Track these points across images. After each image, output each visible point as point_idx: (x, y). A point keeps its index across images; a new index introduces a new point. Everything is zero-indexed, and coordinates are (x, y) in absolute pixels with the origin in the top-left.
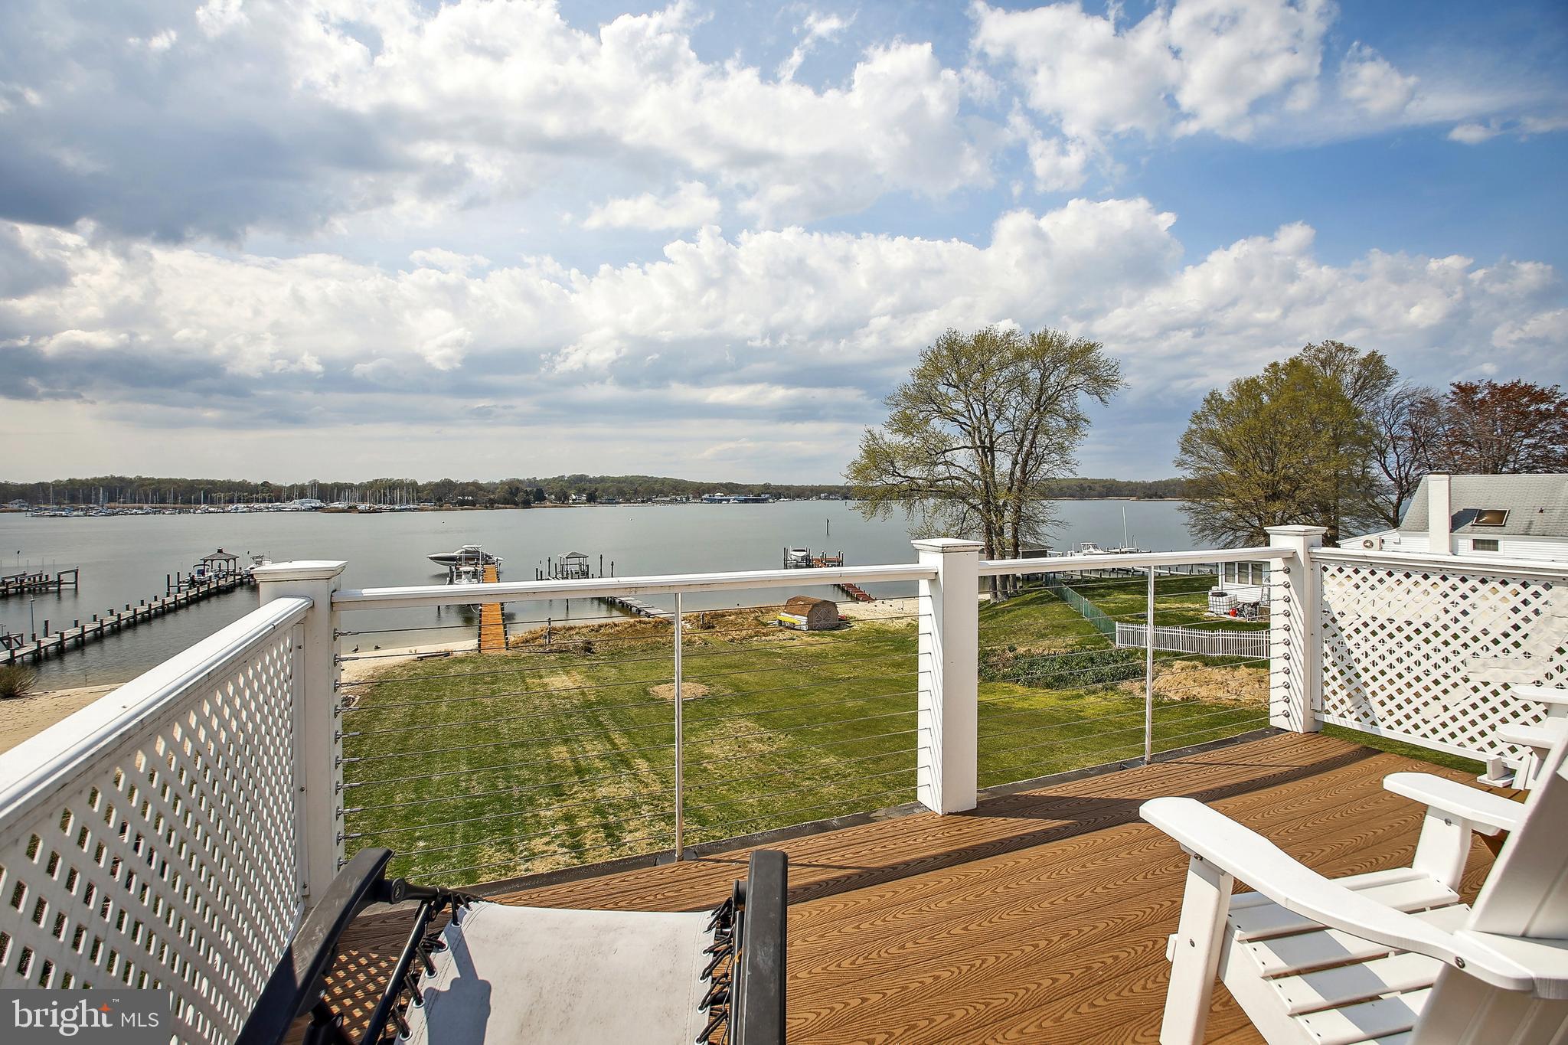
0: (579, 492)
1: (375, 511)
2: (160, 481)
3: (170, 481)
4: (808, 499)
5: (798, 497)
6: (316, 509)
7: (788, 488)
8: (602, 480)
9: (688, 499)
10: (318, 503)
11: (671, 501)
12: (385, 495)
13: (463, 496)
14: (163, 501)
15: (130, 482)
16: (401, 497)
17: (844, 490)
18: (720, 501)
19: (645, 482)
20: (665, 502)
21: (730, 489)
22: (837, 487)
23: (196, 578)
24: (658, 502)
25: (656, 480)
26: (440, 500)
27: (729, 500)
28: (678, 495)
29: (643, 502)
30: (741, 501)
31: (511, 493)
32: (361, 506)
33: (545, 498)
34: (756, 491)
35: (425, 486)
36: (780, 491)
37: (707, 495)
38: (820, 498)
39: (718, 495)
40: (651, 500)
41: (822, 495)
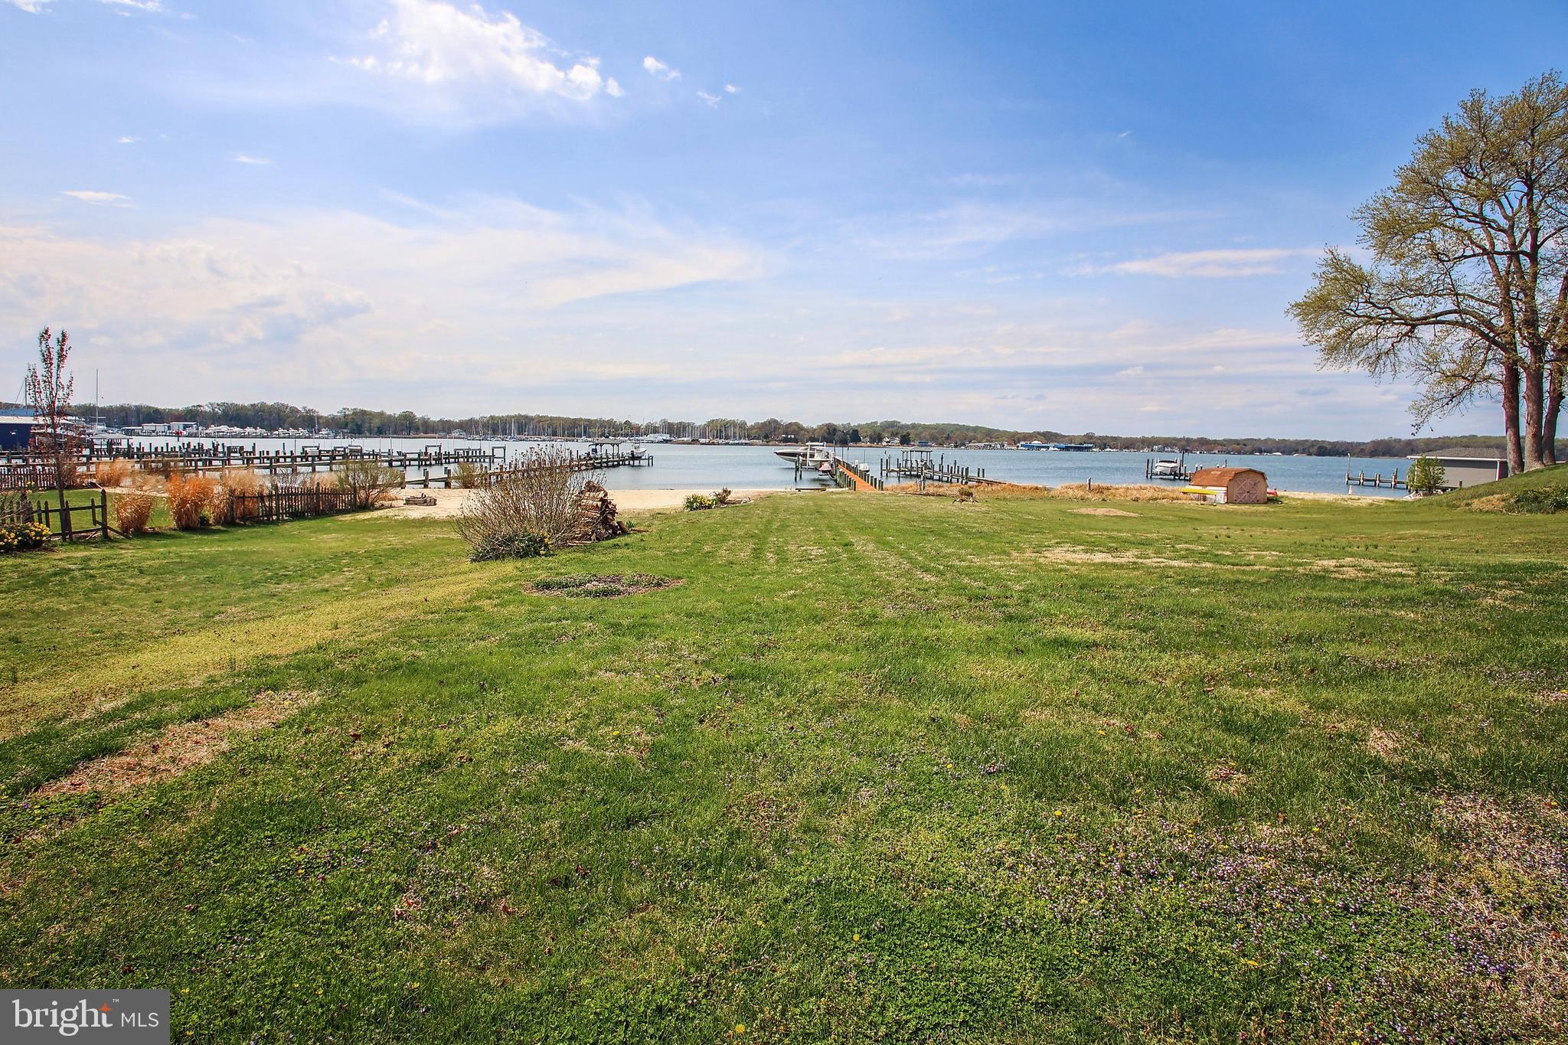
0: (894, 435)
1: (713, 444)
2: (552, 418)
3: (559, 418)
4: (1139, 450)
5: (1127, 448)
6: (666, 441)
7: (1115, 439)
8: (914, 426)
9: (1003, 445)
10: (667, 437)
11: (984, 447)
12: (721, 431)
13: (787, 434)
14: (555, 434)
15: (532, 419)
16: (735, 433)
17: (1183, 443)
18: (1039, 448)
19: (957, 429)
20: (979, 447)
21: (1049, 437)
22: (1175, 439)
23: (591, 455)
24: (972, 447)
25: (968, 428)
26: (766, 437)
27: (1048, 447)
28: (992, 441)
29: (956, 447)
30: (1062, 449)
31: (829, 433)
32: (702, 440)
33: (860, 440)
34: (1078, 441)
35: (752, 428)
36: (1105, 441)
37: (1023, 443)
38: (1152, 450)
39: (1035, 443)
40: (964, 445)
41: (1155, 447)
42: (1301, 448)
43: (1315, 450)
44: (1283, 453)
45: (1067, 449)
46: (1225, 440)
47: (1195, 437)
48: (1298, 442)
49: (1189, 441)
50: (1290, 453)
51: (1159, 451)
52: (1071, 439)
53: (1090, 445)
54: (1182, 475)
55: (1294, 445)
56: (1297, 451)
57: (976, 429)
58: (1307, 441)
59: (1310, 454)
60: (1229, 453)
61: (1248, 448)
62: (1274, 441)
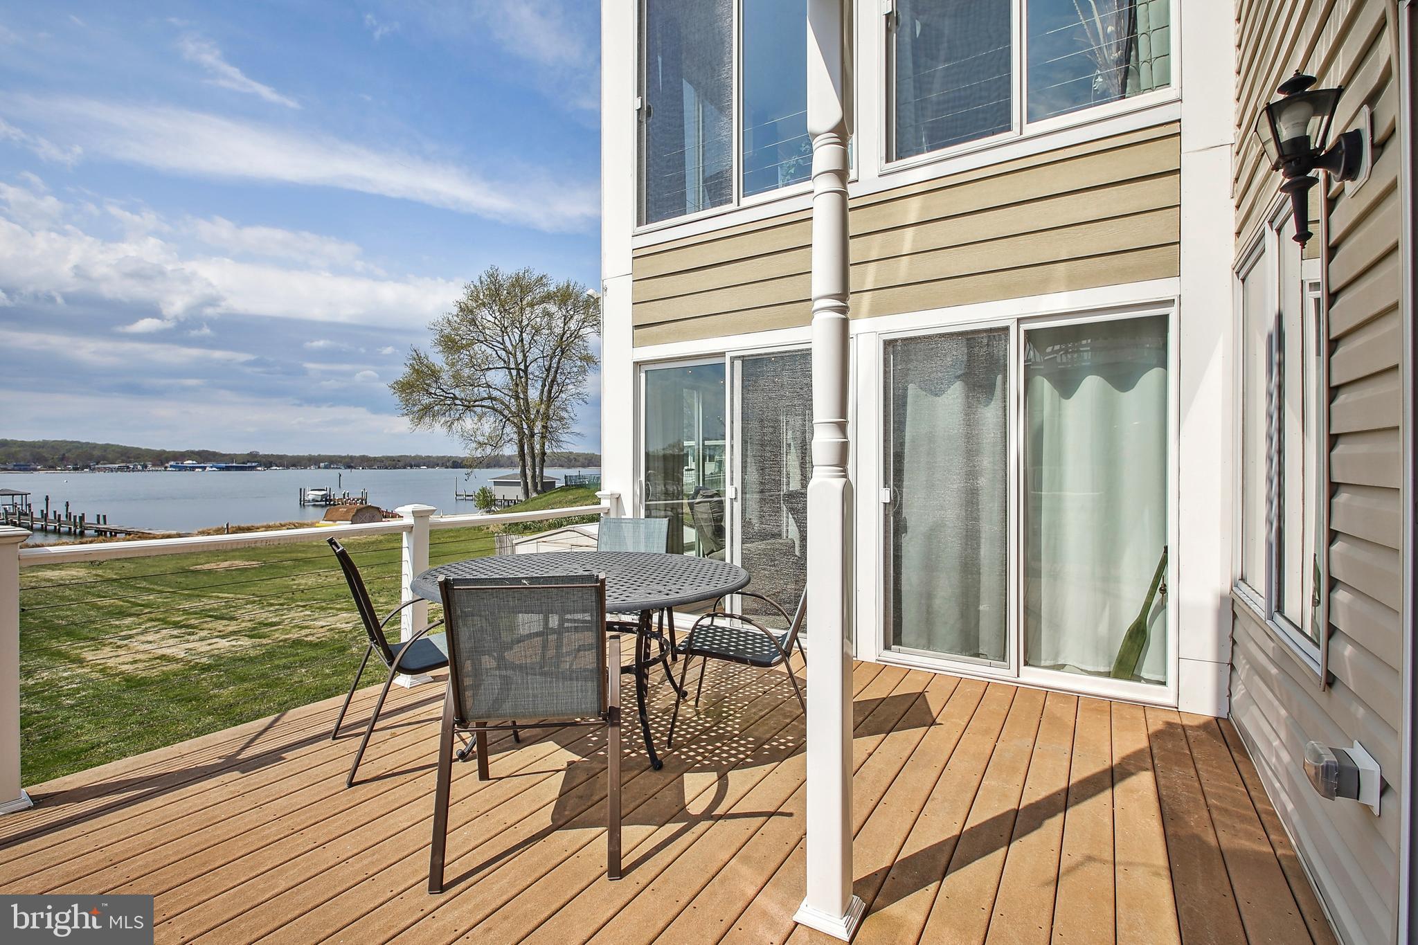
4: (306, 468)
5: (294, 465)
9: (145, 467)
18: (193, 469)
20: (111, 470)
21: (204, 458)
22: (340, 457)
24: (99, 470)
25: (95, 446)
27: (204, 468)
28: (130, 462)
30: (221, 469)
36: (270, 460)
37: (172, 463)
38: (319, 467)
39: (188, 463)
40: (88, 466)
41: (322, 465)
42: (440, 463)
43: (449, 464)
44: (428, 467)
45: (228, 469)
46: (383, 457)
47: (358, 455)
48: (438, 458)
49: (352, 458)
50: (433, 467)
51: (326, 467)
52: (232, 457)
53: (253, 464)
54: (331, 500)
55: (435, 460)
56: (438, 465)
57: (106, 447)
58: (444, 457)
59: (447, 467)
60: (386, 468)
61: (401, 464)
62: (421, 457)
